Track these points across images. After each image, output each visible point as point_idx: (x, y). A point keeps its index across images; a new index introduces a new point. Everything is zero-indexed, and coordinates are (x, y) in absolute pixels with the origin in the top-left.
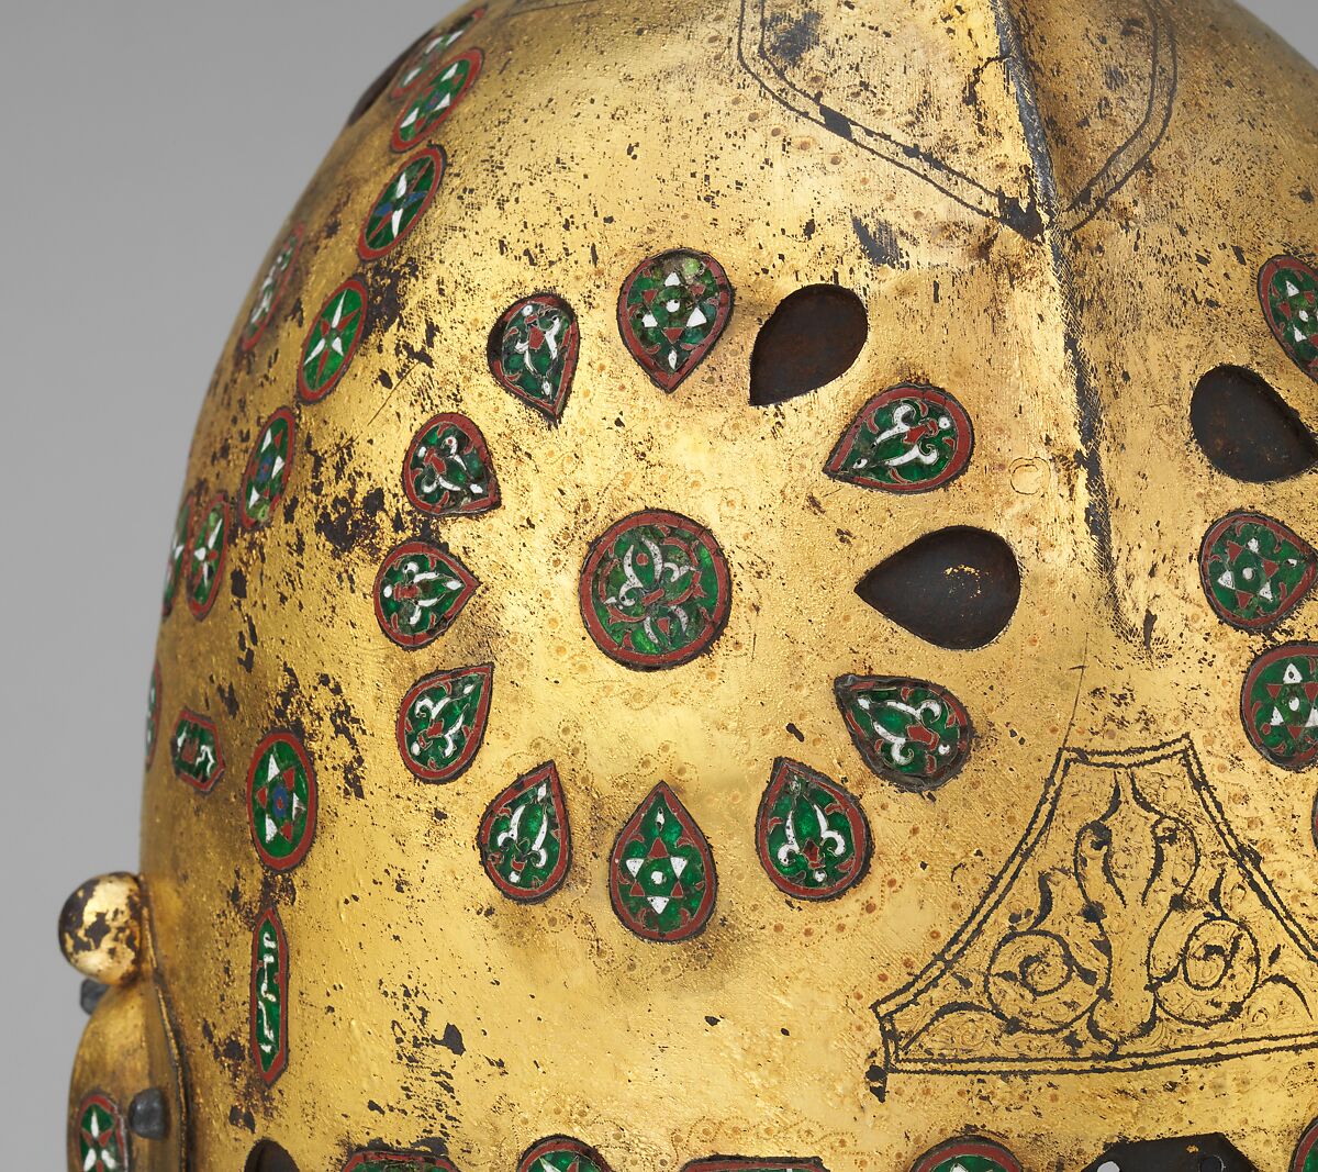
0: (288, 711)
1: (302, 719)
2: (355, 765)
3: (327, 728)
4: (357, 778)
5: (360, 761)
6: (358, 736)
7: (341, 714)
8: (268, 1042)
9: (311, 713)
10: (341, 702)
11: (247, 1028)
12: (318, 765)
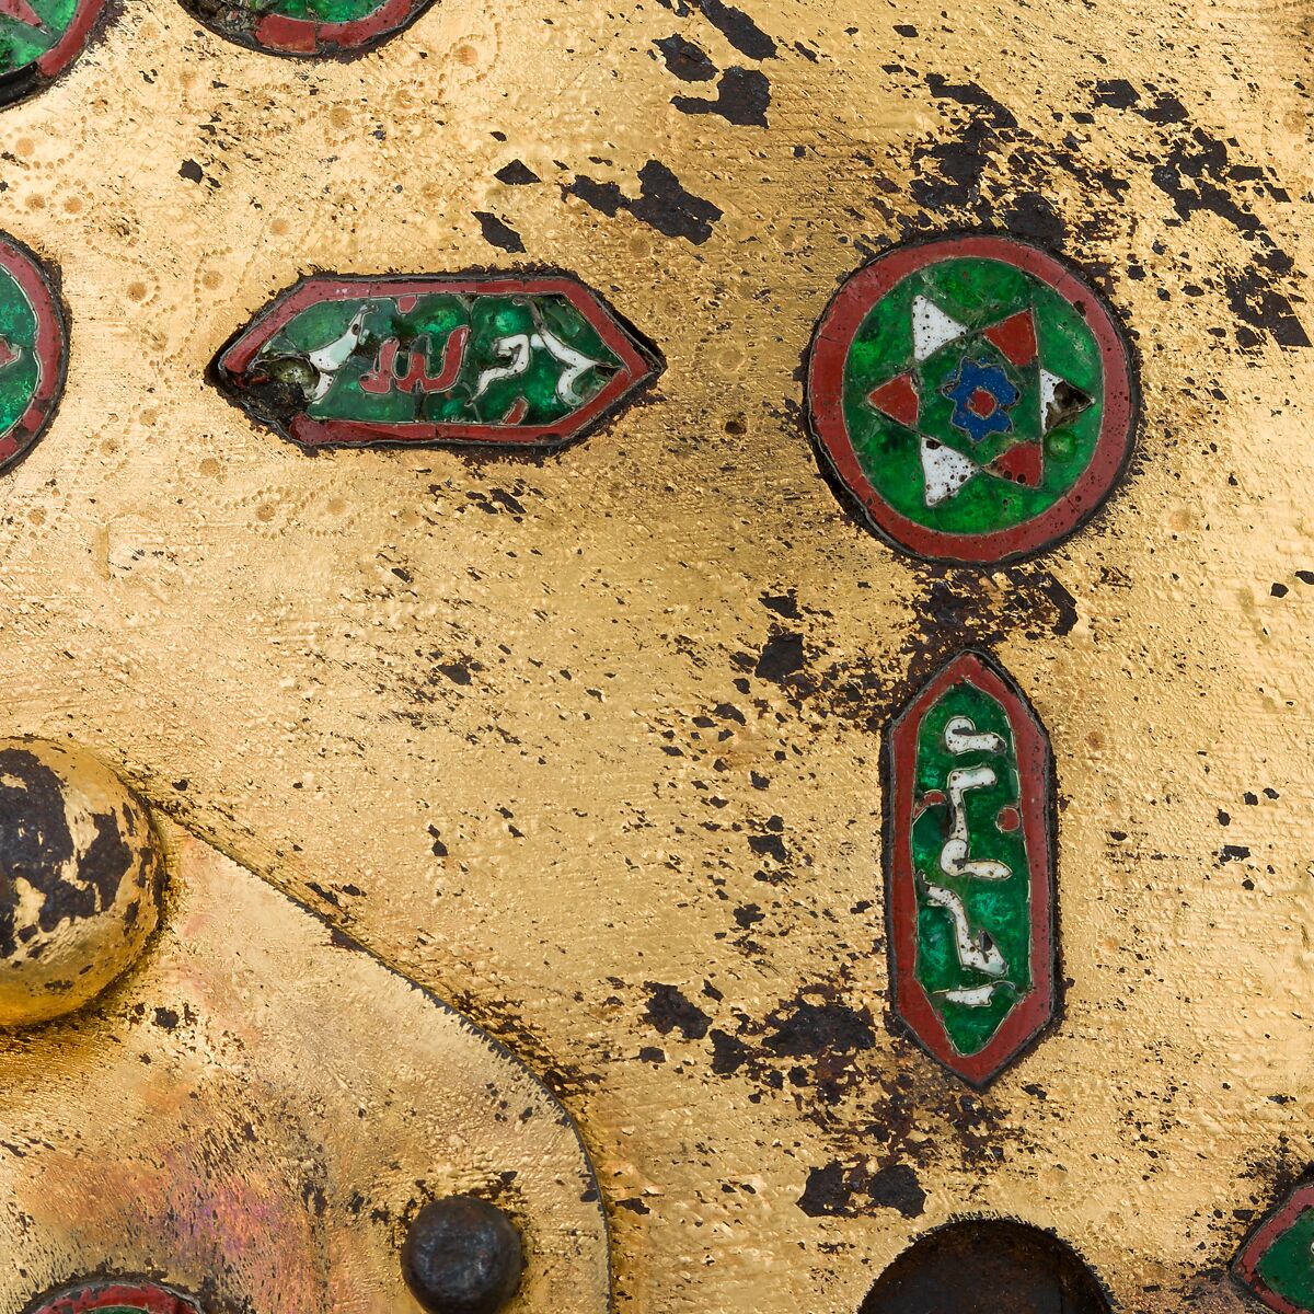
0: (984, 184)
1: (1046, 193)
2: (1264, 272)
3: (1148, 202)
4: (1277, 303)
5: (1280, 262)
6: (1262, 209)
7: (1193, 166)
8: (975, 978)
9: (1080, 175)
10: (1189, 137)
11: (880, 964)
12: (1126, 292)
